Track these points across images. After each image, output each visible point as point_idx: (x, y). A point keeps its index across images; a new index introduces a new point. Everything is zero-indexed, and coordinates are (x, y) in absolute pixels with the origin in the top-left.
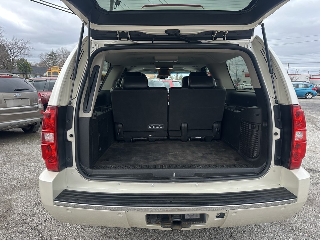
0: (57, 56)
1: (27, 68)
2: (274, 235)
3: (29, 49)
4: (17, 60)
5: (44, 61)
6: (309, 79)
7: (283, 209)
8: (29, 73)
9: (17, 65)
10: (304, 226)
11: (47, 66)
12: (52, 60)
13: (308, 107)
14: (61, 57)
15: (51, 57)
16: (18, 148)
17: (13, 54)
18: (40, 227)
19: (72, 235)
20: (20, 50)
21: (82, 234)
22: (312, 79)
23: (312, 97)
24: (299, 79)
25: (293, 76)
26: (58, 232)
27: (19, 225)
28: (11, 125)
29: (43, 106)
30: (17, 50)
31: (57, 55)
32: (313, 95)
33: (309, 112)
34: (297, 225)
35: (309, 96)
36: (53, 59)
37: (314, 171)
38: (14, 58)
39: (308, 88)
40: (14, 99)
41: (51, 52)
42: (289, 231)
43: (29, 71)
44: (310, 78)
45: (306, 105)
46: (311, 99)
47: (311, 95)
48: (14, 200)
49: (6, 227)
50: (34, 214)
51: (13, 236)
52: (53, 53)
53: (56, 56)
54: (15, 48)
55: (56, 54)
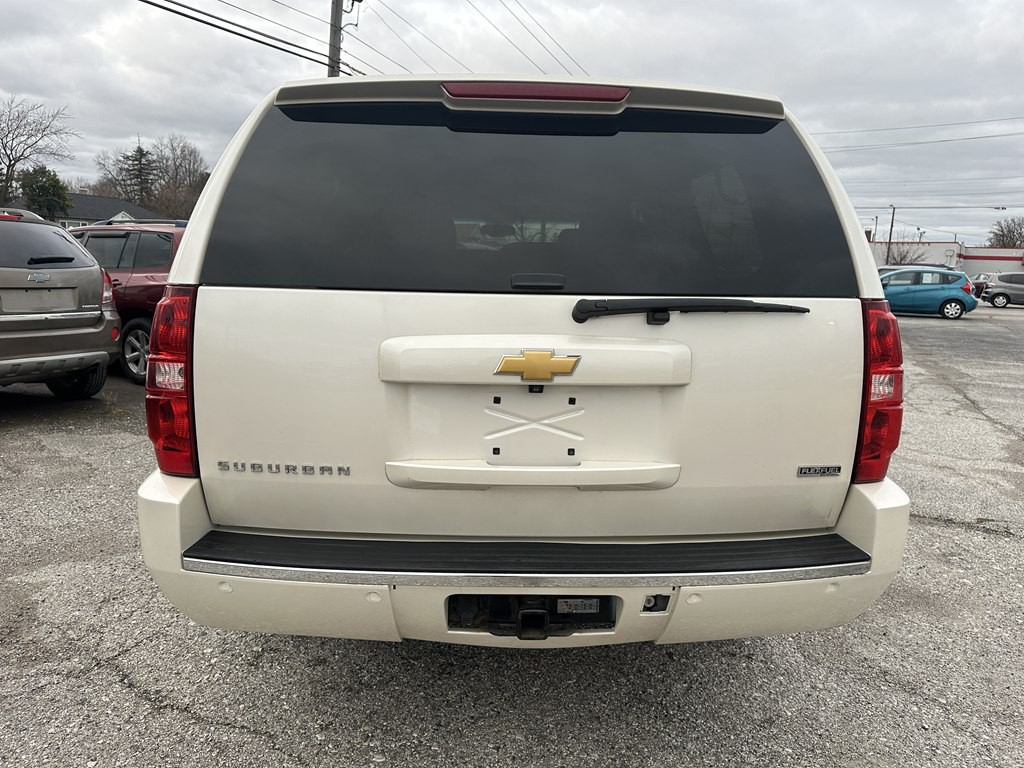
0: (154, 161)
1: (56, 199)
2: (814, 688)
3: (63, 136)
4: (22, 171)
5: (110, 176)
6: (956, 259)
7: (832, 589)
8: (62, 214)
9: (23, 186)
10: (903, 667)
11: (120, 194)
12: (137, 177)
13: (945, 344)
14: (167, 166)
15: (134, 165)
16: (39, 443)
17: (9, 152)
18: (124, 661)
19: (221, 681)
20: (34, 139)
21: (252, 679)
22: (966, 258)
23: (961, 314)
24: (923, 257)
25: (906, 247)
26: (178, 674)
27: (60, 654)
28: (15, 368)
29: (116, 314)
30: (22, 139)
31: (155, 157)
32: (966, 307)
33: (950, 357)
34: (883, 664)
35: (952, 309)
36: (140, 171)
37: (945, 521)
38: (14, 164)
39: (951, 286)
40: (27, 289)
41: (136, 148)
42: (859, 679)
43: (63, 209)
44: (960, 256)
45: (938, 336)
46: (958, 318)
47: (958, 307)
48: (38, 588)
49: (20, 660)
50: (102, 627)
51: (43, 682)
52: (140, 153)
53: (150, 162)
54: (16, 133)
55: (150, 157)
